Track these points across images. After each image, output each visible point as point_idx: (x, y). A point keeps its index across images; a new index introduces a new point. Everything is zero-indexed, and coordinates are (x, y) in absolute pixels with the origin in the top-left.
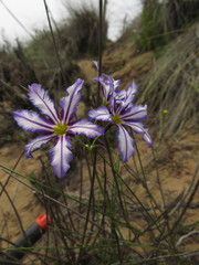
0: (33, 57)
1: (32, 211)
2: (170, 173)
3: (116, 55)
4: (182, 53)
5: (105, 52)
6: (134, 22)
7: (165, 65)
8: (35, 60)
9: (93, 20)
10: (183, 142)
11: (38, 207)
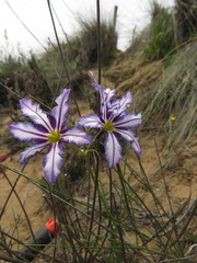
0: (46, 68)
1: (42, 215)
2: (180, 181)
3: (126, 65)
4: (191, 61)
5: (115, 62)
6: (143, 32)
7: (174, 73)
8: (47, 71)
9: (104, 32)
10: (193, 149)
11: (48, 212)
